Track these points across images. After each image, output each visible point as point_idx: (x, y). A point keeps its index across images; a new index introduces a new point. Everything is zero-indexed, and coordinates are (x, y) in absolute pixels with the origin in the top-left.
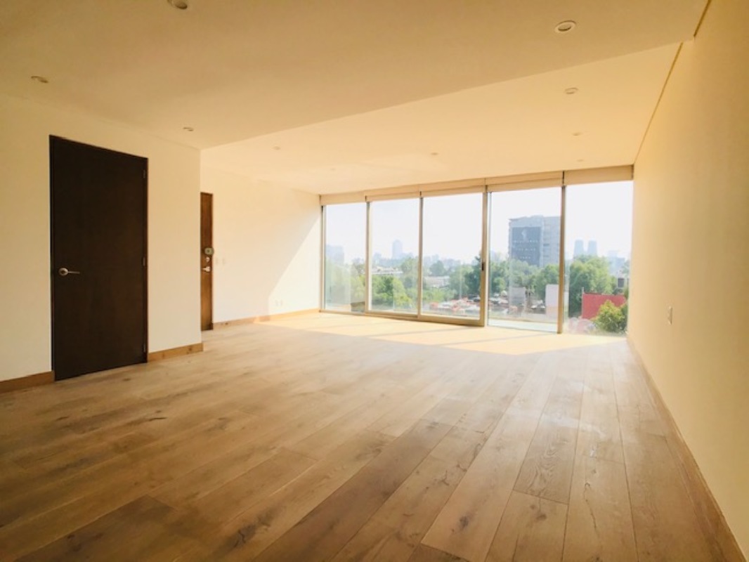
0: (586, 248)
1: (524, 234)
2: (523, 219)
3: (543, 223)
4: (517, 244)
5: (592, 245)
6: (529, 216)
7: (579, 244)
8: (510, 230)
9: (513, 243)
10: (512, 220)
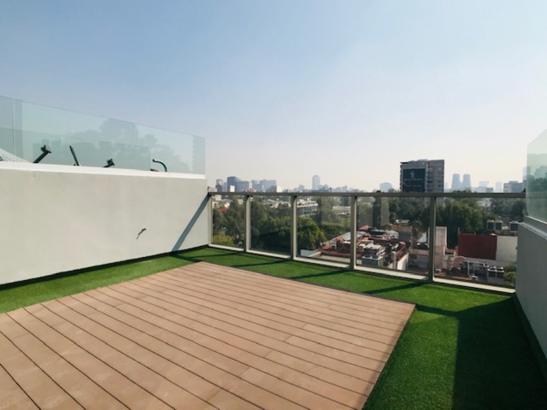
0: (461, 179)
1: (412, 174)
2: (412, 163)
3: (427, 166)
4: (406, 182)
5: (467, 177)
6: (416, 160)
7: (456, 177)
8: (401, 171)
9: (404, 181)
10: (403, 163)
